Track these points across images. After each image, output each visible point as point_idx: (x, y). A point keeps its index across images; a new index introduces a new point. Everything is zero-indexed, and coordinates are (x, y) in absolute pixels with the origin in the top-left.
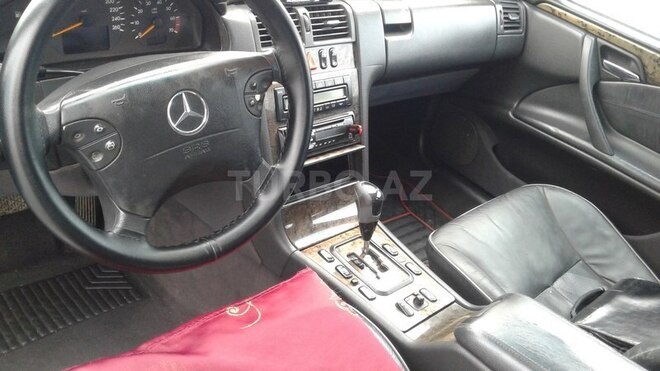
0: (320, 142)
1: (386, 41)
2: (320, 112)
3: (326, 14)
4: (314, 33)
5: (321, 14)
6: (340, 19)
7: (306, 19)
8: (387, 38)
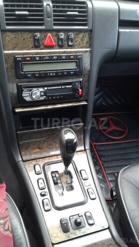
0: (50, 96)
1: (119, 32)
2: (53, 76)
3: (69, 7)
4: (55, 20)
5: (63, 7)
6: (79, 12)
7: (49, 8)
8: (120, 30)
